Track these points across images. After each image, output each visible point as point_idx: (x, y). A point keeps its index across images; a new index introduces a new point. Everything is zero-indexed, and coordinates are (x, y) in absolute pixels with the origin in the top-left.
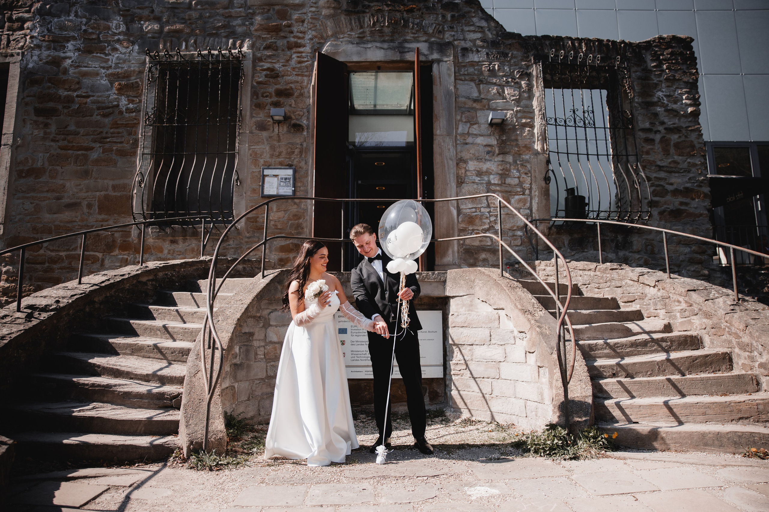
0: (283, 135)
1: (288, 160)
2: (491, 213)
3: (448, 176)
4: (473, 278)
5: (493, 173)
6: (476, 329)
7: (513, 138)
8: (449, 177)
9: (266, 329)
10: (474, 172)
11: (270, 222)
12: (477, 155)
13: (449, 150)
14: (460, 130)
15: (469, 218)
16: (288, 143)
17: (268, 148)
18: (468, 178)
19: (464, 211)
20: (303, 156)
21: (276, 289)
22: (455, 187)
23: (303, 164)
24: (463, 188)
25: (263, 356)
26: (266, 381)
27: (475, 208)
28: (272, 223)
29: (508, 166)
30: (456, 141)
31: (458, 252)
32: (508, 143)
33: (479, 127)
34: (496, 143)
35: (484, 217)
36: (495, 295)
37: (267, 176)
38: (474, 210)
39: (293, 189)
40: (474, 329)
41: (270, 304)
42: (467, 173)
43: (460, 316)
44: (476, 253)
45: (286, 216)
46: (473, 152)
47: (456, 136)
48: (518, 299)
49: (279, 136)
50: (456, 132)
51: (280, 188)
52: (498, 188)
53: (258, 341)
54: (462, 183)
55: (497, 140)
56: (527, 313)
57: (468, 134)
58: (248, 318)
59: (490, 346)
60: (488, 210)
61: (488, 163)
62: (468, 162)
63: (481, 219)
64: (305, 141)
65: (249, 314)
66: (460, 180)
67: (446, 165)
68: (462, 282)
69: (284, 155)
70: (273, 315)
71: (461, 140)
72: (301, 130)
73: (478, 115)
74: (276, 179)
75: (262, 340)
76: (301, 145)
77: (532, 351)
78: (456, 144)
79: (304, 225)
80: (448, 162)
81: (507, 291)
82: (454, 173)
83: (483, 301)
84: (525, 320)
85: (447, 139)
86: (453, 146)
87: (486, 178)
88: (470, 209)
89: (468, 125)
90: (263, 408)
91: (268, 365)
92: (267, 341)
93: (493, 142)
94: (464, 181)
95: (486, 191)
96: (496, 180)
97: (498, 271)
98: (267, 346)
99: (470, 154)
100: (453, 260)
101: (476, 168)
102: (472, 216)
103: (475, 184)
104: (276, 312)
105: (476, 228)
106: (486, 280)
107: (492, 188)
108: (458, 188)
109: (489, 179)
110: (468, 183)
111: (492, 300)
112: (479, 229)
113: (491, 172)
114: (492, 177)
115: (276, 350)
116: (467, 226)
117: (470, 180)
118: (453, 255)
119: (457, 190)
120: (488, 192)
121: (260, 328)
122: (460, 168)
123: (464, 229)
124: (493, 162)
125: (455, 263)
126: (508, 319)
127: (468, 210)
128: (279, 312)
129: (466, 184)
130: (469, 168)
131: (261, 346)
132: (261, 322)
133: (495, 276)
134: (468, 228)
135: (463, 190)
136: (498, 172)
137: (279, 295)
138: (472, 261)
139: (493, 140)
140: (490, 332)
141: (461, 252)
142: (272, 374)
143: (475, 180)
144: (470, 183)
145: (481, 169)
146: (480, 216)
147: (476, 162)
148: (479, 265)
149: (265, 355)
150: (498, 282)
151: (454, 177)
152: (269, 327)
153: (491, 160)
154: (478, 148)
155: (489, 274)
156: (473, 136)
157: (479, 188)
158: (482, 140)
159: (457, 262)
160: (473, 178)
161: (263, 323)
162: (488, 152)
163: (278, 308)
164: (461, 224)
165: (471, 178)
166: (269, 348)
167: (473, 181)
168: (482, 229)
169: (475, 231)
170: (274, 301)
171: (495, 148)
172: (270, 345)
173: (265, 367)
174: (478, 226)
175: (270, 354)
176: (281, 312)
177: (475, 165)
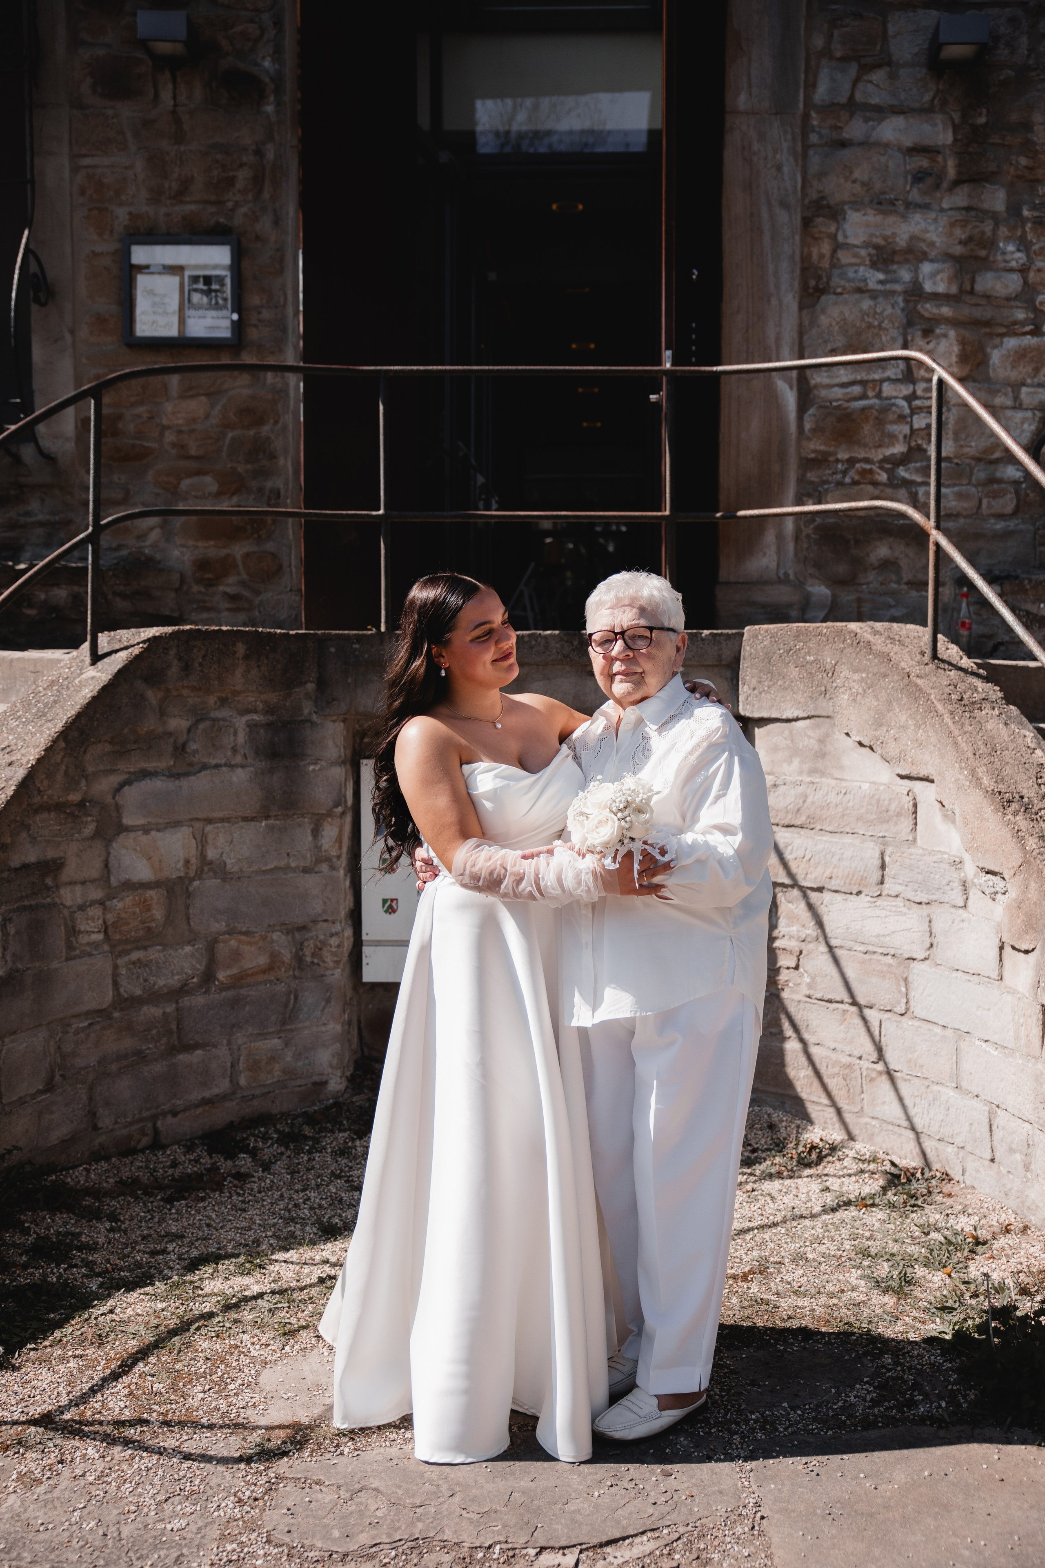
0: (191, 113)
1: (213, 210)
2: (917, 403)
3: (771, 267)
4: (829, 660)
5: (933, 254)
6: (835, 838)
7: (1014, 117)
8: (776, 271)
9: (108, 842)
10: (863, 252)
11: (162, 434)
12: (878, 186)
13: (779, 168)
14: (822, 92)
15: (839, 420)
16: (214, 145)
17: (140, 164)
18: (843, 276)
19: (823, 393)
20: (266, 194)
21: (142, 704)
22: (795, 307)
23: (264, 225)
24: (823, 311)
25: (101, 936)
26: (116, 1014)
27: (863, 383)
28: (170, 437)
29: (988, 228)
30: (805, 134)
31: (797, 539)
32: (995, 139)
33: (892, 76)
34: (949, 138)
35: (891, 417)
36: (904, 727)
37: (142, 268)
38: (857, 390)
39: (236, 316)
40: (827, 838)
41: (122, 754)
42: (840, 254)
43: (782, 789)
44: (857, 542)
45: (216, 412)
46: (865, 178)
47: (806, 117)
48: (983, 750)
49: (177, 121)
50: (808, 99)
51: (193, 313)
52: (946, 311)
53: (78, 888)
54: (821, 291)
55: (956, 129)
56: (1015, 806)
57: (852, 106)
58: (36, 812)
59: (879, 902)
60: (906, 390)
61: (918, 217)
62: (843, 212)
63: (880, 422)
64: (271, 138)
65: (37, 800)
66: (812, 283)
67: (766, 226)
68: (794, 672)
69: (197, 190)
70: (132, 794)
71: (825, 131)
72: (255, 95)
73: (891, 29)
74: (173, 281)
75: (93, 881)
76: (259, 152)
77: (1024, 947)
78: (806, 146)
79: (277, 444)
80: (772, 217)
81: (947, 719)
82: (793, 256)
83: (861, 744)
84: (1006, 833)
85: (775, 129)
86: (795, 154)
87: (905, 275)
88: (843, 385)
89: (853, 70)
90: (107, 1104)
91: (120, 962)
92: (114, 881)
93: (941, 136)
94: (828, 283)
95: (905, 321)
96: (942, 280)
97: (920, 634)
98: (115, 901)
99: (854, 181)
100: (778, 565)
101: (872, 235)
102: (849, 411)
103: (867, 294)
104: (144, 782)
105: (862, 455)
106: (875, 670)
107: (927, 310)
108: (805, 312)
109: (917, 278)
110: (841, 294)
111: (893, 744)
112: (871, 457)
113: (927, 250)
114: (926, 268)
115: (149, 910)
116: (832, 449)
117: (849, 281)
118: (780, 550)
119: (800, 317)
120: (910, 324)
121: (84, 840)
122: (816, 239)
123: (820, 457)
124: (933, 215)
125: (786, 574)
126: (945, 816)
127: (836, 389)
128: (154, 779)
129: (833, 297)
130: (846, 237)
131: (93, 903)
132: (89, 819)
133: (907, 657)
134: (836, 454)
135: (822, 317)
136: (951, 251)
137: (150, 724)
138: (842, 569)
139: (940, 126)
140: (882, 854)
141: (808, 536)
142: (138, 992)
143: (868, 281)
144: (848, 293)
145: (890, 240)
146: (876, 410)
147: (874, 215)
148: (868, 584)
149: (106, 932)
150: (919, 681)
151: (793, 272)
152: (118, 834)
153: (929, 204)
154: (883, 159)
155: (886, 649)
156: (868, 114)
157: (878, 310)
158: (900, 130)
159: (791, 572)
160: (861, 274)
161: (95, 824)
162: (919, 175)
163: (151, 765)
164: (809, 439)
165: (851, 275)
166: (120, 905)
167: (857, 284)
168: (881, 457)
169: (858, 465)
170: (135, 742)
171: (945, 160)
172: (123, 894)
173: (110, 972)
174: (870, 448)
175: (128, 924)
176: (164, 778)
177: (868, 226)
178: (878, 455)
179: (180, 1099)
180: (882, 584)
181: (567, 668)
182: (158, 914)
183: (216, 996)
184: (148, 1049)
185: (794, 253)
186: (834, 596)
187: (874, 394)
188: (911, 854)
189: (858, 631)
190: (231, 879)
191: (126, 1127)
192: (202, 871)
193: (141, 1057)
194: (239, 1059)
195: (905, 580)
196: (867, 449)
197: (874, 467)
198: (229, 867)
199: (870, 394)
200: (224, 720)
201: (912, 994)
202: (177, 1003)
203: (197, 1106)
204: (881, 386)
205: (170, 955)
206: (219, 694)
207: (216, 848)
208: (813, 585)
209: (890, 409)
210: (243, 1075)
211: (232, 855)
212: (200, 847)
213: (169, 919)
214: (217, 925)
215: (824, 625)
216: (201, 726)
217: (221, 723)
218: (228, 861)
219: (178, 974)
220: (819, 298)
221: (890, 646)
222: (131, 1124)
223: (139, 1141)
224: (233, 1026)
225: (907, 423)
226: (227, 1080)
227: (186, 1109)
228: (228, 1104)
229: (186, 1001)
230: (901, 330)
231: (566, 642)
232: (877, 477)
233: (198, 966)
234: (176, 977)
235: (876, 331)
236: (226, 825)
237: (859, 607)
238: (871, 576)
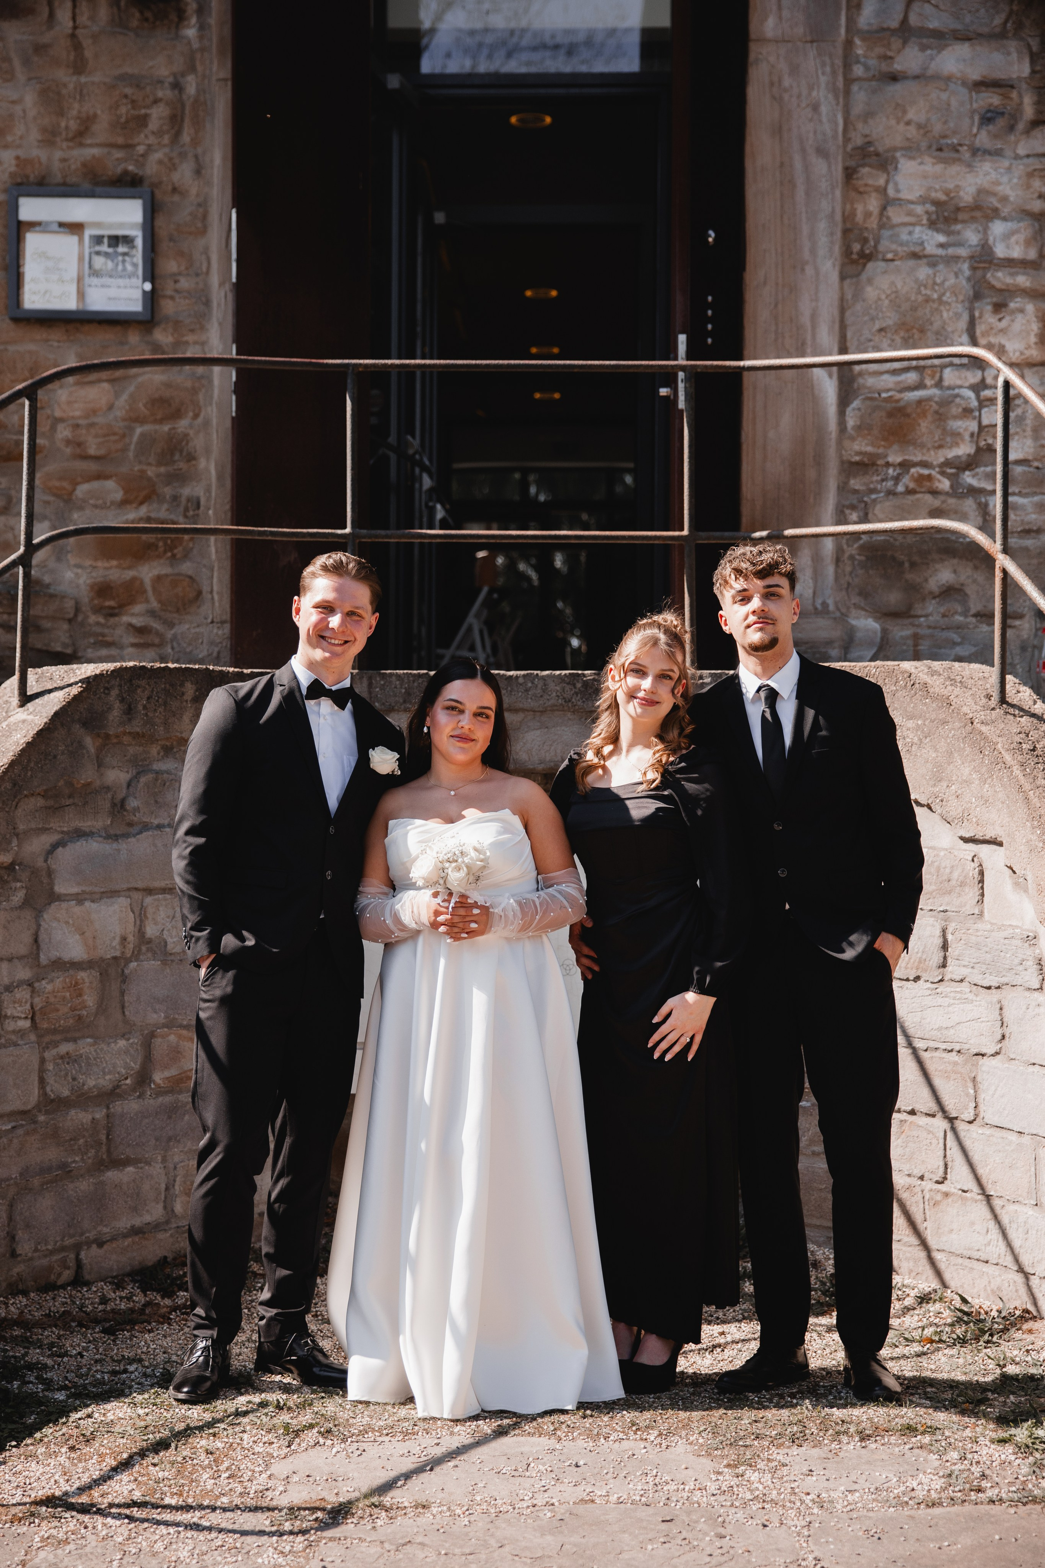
0: (95, 37)
1: (118, 154)
2: (986, 394)
3: (805, 230)
5: (1005, 211)
8: (812, 235)
9: (38, 914)
10: (919, 209)
11: (53, 428)
13: (816, 108)
14: (868, 15)
16: (122, 78)
17: (30, 99)
18: (894, 238)
19: (870, 381)
20: (186, 138)
21: (76, 751)
22: (835, 276)
23: (184, 174)
24: (870, 281)
25: (27, 1024)
26: (42, 1118)
27: (919, 369)
28: (63, 432)
30: (847, 66)
31: (838, 561)
34: (1025, 69)
35: (955, 411)
36: (968, 782)
37: (32, 225)
38: (912, 377)
39: (148, 286)
41: (55, 810)
42: (891, 211)
44: (913, 565)
45: (122, 401)
46: (922, 118)
47: (849, 44)
49: (77, 46)
50: (851, 22)
51: (95, 281)
52: (1022, 280)
54: (866, 257)
55: (1033, 58)
57: (905, 31)
59: (941, 988)
61: (987, 166)
62: (895, 161)
63: (941, 417)
64: (192, 69)
66: (856, 247)
67: (800, 180)
69: (101, 130)
70: (66, 856)
71: (872, 62)
72: (173, 17)
74: (70, 241)
75: (20, 958)
76: (177, 86)
78: (849, 81)
79: (198, 443)
80: (807, 167)
81: (1017, 772)
82: (832, 215)
85: (810, 60)
86: (835, 90)
87: (972, 236)
88: (894, 372)
90: (28, 1226)
91: (47, 1055)
92: (43, 959)
93: (1016, 67)
94: (875, 247)
95: (971, 293)
96: (1017, 243)
97: (986, 675)
98: (44, 982)
99: (908, 123)
100: (814, 593)
101: (930, 189)
102: (902, 404)
103: (925, 260)
104: (79, 843)
105: (918, 458)
106: (933, 717)
107: (998, 279)
108: (848, 282)
109: (987, 240)
110: (892, 260)
111: (954, 802)
112: (930, 460)
113: (999, 206)
114: (998, 228)
115: (80, 995)
116: (881, 450)
117: (901, 244)
118: (817, 574)
119: (842, 288)
120: (977, 296)
121: (12, 909)
122: (861, 193)
123: (866, 460)
124: (1006, 163)
125: (824, 604)
126: (1016, 884)
127: (886, 377)
128: (90, 841)
129: (882, 264)
130: (898, 191)
131: (21, 983)
132: (19, 884)
133: (970, 701)
134: (886, 456)
135: (869, 289)
136: (1028, 207)
137: (87, 775)
138: (893, 598)
139: (1015, 55)
140: (944, 932)
141: (852, 557)
142: (66, 1093)
143: (926, 244)
144: (901, 259)
145: (952, 195)
146: (936, 403)
147: (934, 164)
148: (926, 616)
149: (33, 1019)
150: (984, 729)
151: (832, 234)
152: (50, 904)
153: (1001, 149)
154: (944, 96)
155: (946, 692)
156: (925, 41)
157: (938, 280)
158: (964, 60)
159: (830, 602)
160: (916, 235)
161: (24, 891)
162: (989, 115)
163: (86, 824)
164: (853, 439)
165: (904, 237)
166: (49, 987)
167: (912, 249)
168: (942, 460)
169: (913, 470)
170: (70, 796)
171: (1020, 96)
172: (53, 974)
173: (36, 1067)
174: (929, 450)
175: (58, 1010)
176: (100, 839)
177: (925, 177)
178: (939, 457)
179: (106, 1226)
180: (944, 616)
181: (569, 715)
182: (90, 1000)
183: (152, 1101)
184: (74, 1162)
185: (833, 211)
186: (884, 631)
187: (933, 382)
188: (977, 930)
189: (913, 671)
190: (172, 961)
191: (45, 1256)
192: (140, 951)
193: (66, 1172)
194: (175, 1181)
195: (973, 611)
196: (925, 451)
197: (933, 473)
198: (170, 947)
199: (929, 382)
200: (168, 772)
201: (981, 1097)
202: (108, 1108)
203: (125, 1236)
204: (941, 372)
205: (102, 1050)
206: (163, 743)
207: (156, 924)
208: (857, 618)
209: (953, 401)
210: (178, 1200)
211: (174, 933)
212: (138, 922)
213: (102, 1008)
214: (155, 1016)
215: (873, 664)
216: (143, 780)
217: (165, 775)
218: (169, 940)
219: (110, 1073)
220: (864, 265)
221: (949, 688)
222: (52, 1253)
223: (60, 1275)
224: (170, 1139)
225: (974, 418)
226: (160, 1206)
227: (113, 1239)
228: (161, 1236)
229: (118, 1107)
230: (967, 304)
231: (568, 684)
232: (937, 484)
233: (132, 1064)
234: (107, 1077)
235: (935, 305)
236: (168, 896)
237: (916, 645)
238: (931, 606)
